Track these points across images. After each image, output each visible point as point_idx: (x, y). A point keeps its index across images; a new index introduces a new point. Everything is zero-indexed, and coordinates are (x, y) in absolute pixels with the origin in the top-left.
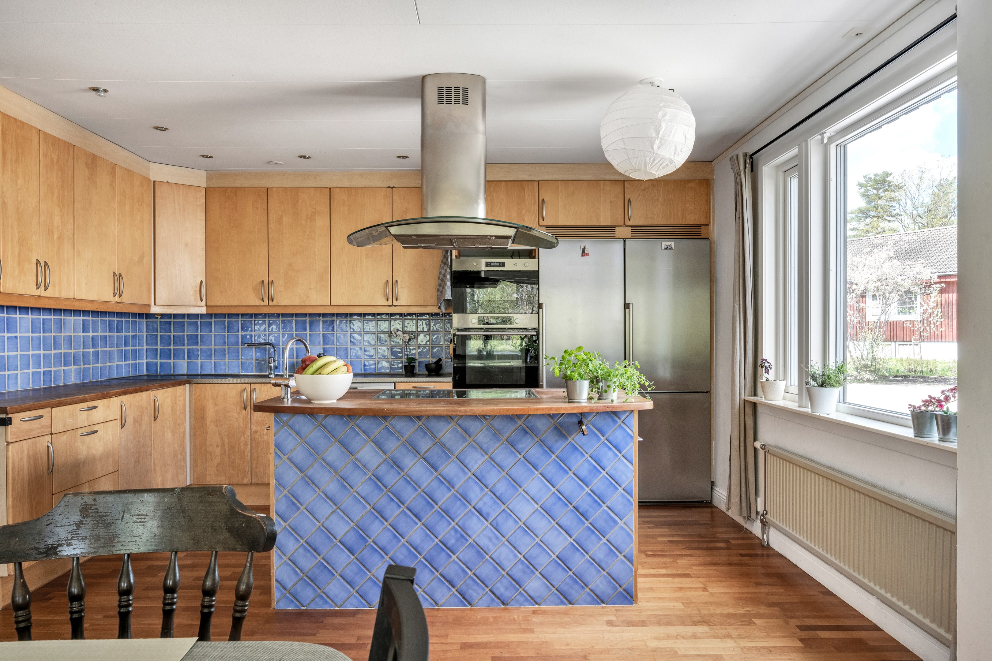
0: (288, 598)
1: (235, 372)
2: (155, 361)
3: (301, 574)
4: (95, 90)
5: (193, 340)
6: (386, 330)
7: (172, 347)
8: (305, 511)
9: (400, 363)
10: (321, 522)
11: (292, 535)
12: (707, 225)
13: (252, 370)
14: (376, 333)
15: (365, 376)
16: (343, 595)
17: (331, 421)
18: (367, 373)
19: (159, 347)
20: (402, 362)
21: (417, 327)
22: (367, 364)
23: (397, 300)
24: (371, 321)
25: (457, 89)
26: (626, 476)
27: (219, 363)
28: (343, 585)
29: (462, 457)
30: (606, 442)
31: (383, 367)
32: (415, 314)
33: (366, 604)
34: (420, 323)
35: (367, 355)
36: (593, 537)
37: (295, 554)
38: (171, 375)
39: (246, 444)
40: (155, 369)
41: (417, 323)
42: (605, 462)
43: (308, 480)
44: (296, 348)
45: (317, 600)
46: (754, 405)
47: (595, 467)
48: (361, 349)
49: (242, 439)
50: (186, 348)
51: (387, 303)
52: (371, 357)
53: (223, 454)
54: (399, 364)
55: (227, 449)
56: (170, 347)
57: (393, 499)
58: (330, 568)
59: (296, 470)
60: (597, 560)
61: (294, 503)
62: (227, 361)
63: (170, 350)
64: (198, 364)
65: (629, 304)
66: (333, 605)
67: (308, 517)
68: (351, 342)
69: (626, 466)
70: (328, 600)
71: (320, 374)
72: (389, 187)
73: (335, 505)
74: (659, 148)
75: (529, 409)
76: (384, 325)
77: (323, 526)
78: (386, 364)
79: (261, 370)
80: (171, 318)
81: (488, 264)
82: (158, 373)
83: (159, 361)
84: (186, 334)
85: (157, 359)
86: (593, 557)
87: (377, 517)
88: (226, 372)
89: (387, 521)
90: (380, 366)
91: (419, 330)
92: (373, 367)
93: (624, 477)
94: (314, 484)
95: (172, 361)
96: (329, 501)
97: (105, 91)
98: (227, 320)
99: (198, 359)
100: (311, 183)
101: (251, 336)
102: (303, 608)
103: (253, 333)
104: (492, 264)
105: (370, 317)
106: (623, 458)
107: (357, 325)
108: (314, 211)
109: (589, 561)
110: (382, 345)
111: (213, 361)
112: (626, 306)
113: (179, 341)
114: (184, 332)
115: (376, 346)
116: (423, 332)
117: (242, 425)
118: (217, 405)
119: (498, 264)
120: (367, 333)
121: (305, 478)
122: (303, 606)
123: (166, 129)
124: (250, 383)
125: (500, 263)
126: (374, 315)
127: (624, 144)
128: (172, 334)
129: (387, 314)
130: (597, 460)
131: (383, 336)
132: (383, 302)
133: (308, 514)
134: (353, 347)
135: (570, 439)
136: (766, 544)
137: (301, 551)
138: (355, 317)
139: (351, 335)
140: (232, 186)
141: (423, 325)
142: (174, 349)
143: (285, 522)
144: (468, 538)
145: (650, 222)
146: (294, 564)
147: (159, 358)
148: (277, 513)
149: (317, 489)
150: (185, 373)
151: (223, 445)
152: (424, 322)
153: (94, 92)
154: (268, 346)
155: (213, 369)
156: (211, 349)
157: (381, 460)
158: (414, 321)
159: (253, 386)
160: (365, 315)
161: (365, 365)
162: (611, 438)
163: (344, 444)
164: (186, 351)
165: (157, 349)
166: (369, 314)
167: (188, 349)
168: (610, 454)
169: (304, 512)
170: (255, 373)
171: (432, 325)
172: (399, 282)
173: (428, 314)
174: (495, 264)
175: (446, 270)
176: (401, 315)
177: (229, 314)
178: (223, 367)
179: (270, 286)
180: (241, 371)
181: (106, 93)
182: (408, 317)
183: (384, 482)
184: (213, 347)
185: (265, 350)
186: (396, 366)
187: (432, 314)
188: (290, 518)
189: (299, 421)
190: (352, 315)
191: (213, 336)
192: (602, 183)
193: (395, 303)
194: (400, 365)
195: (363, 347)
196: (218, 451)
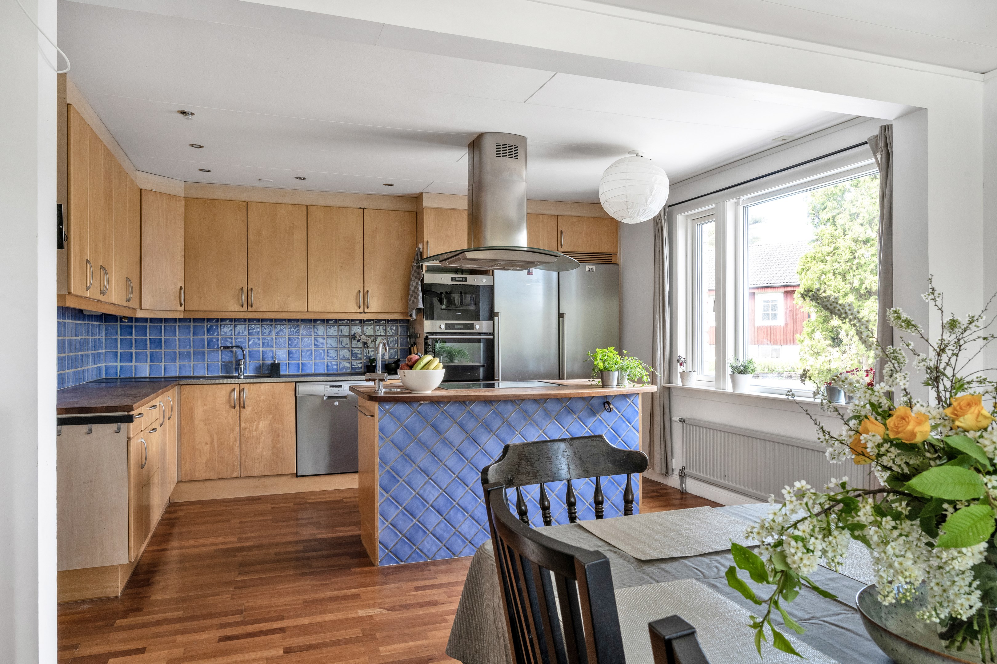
0: (390, 556)
1: (201, 374)
2: (115, 364)
3: (401, 535)
4: (183, 113)
5: (157, 343)
6: (347, 334)
7: (133, 351)
8: (403, 482)
9: (359, 363)
10: (417, 491)
11: (393, 503)
12: (615, 254)
13: (219, 371)
14: (338, 337)
15: (328, 375)
16: (434, 549)
17: (426, 408)
18: (330, 372)
19: (119, 351)
20: (361, 363)
21: (375, 332)
22: (330, 364)
23: (368, 308)
24: (333, 326)
25: (510, 146)
26: (634, 441)
27: (184, 365)
28: (434, 542)
29: (524, 433)
30: (621, 416)
31: (344, 367)
32: (373, 320)
33: (452, 555)
34: (377, 327)
35: (330, 357)
36: (613, 487)
37: (396, 519)
38: (133, 378)
39: (235, 440)
40: (115, 371)
41: (374, 329)
42: (620, 431)
43: (406, 457)
44: (262, 351)
45: (414, 555)
46: (669, 389)
47: (614, 436)
48: (324, 351)
49: (231, 435)
50: (149, 351)
51: (359, 311)
52: (333, 358)
53: (212, 450)
54: (358, 365)
55: (216, 446)
56: (131, 351)
57: (473, 469)
58: (423, 528)
59: (396, 449)
60: (616, 504)
61: (394, 477)
62: (192, 363)
63: (132, 353)
64: (161, 367)
65: (563, 314)
66: (426, 558)
67: (406, 487)
68: (315, 345)
69: (635, 433)
70: (422, 554)
71: (428, 369)
72: (360, 208)
73: (428, 476)
74: (650, 203)
75: (593, 393)
76: (345, 330)
77: (418, 494)
78: (348, 365)
79: (227, 372)
80: (132, 322)
81: (453, 279)
82: (118, 376)
83: (119, 364)
84: (148, 337)
85: (116, 362)
86: (614, 502)
87: (460, 484)
88: (191, 374)
89: (468, 486)
90: (341, 366)
91: (377, 334)
92: (335, 367)
93: (633, 442)
94: (411, 460)
95: (133, 364)
96: (423, 473)
97: (192, 114)
98: (192, 324)
99: (161, 362)
100: (288, 200)
101: (218, 340)
102: (401, 563)
103: (220, 337)
104: (457, 279)
105: (332, 322)
106: (632, 428)
107: (321, 330)
108: (292, 225)
109: (610, 505)
110: (344, 348)
111: (178, 364)
112: (561, 316)
113: (141, 344)
114: (146, 335)
115: (338, 349)
116: (380, 336)
117: (231, 423)
118: (205, 405)
119: (461, 279)
120: (330, 337)
121: (404, 455)
122: (402, 561)
123: (201, 147)
124: (240, 384)
125: (463, 278)
126: (336, 321)
127: (627, 198)
128: (134, 337)
129: (348, 320)
130: (615, 430)
131: (344, 339)
132: (355, 309)
133: (406, 485)
134: (317, 349)
135: (598, 416)
136: (684, 491)
137: (401, 516)
138: (319, 322)
139: (314, 339)
140: (210, 198)
141: (380, 330)
142: (135, 352)
143: (387, 492)
144: (528, 495)
145: (576, 250)
146: (395, 527)
147: (119, 361)
148: (381, 486)
149: (414, 465)
150: (148, 376)
151: (212, 442)
152: (381, 327)
153: (182, 115)
154: (234, 349)
155: (178, 371)
156: (175, 352)
157: (463, 438)
158: (372, 327)
159: (242, 386)
160: (328, 320)
161: (328, 366)
162: (624, 414)
163: (434, 427)
164: (149, 354)
165: (117, 352)
166: (331, 320)
167: (150, 353)
168: (624, 425)
169: (403, 484)
170: (221, 375)
171: (388, 329)
172: (370, 291)
173: (385, 320)
174: (459, 279)
175: (417, 283)
176: (360, 321)
177: (194, 319)
178: (188, 369)
179: (249, 293)
180: (206, 373)
181: (193, 116)
182: (367, 323)
183: (466, 455)
184: (177, 350)
185: (232, 352)
186: (356, 367)
187: (388, 320)
188: (391, 489)
189: (400, 409)
190: (315, 320)
191: (177, 339)
192: (541, 216)
193: (366, 310)
194: (360, 365)
195: (326, 349)
196: (207, 448)
